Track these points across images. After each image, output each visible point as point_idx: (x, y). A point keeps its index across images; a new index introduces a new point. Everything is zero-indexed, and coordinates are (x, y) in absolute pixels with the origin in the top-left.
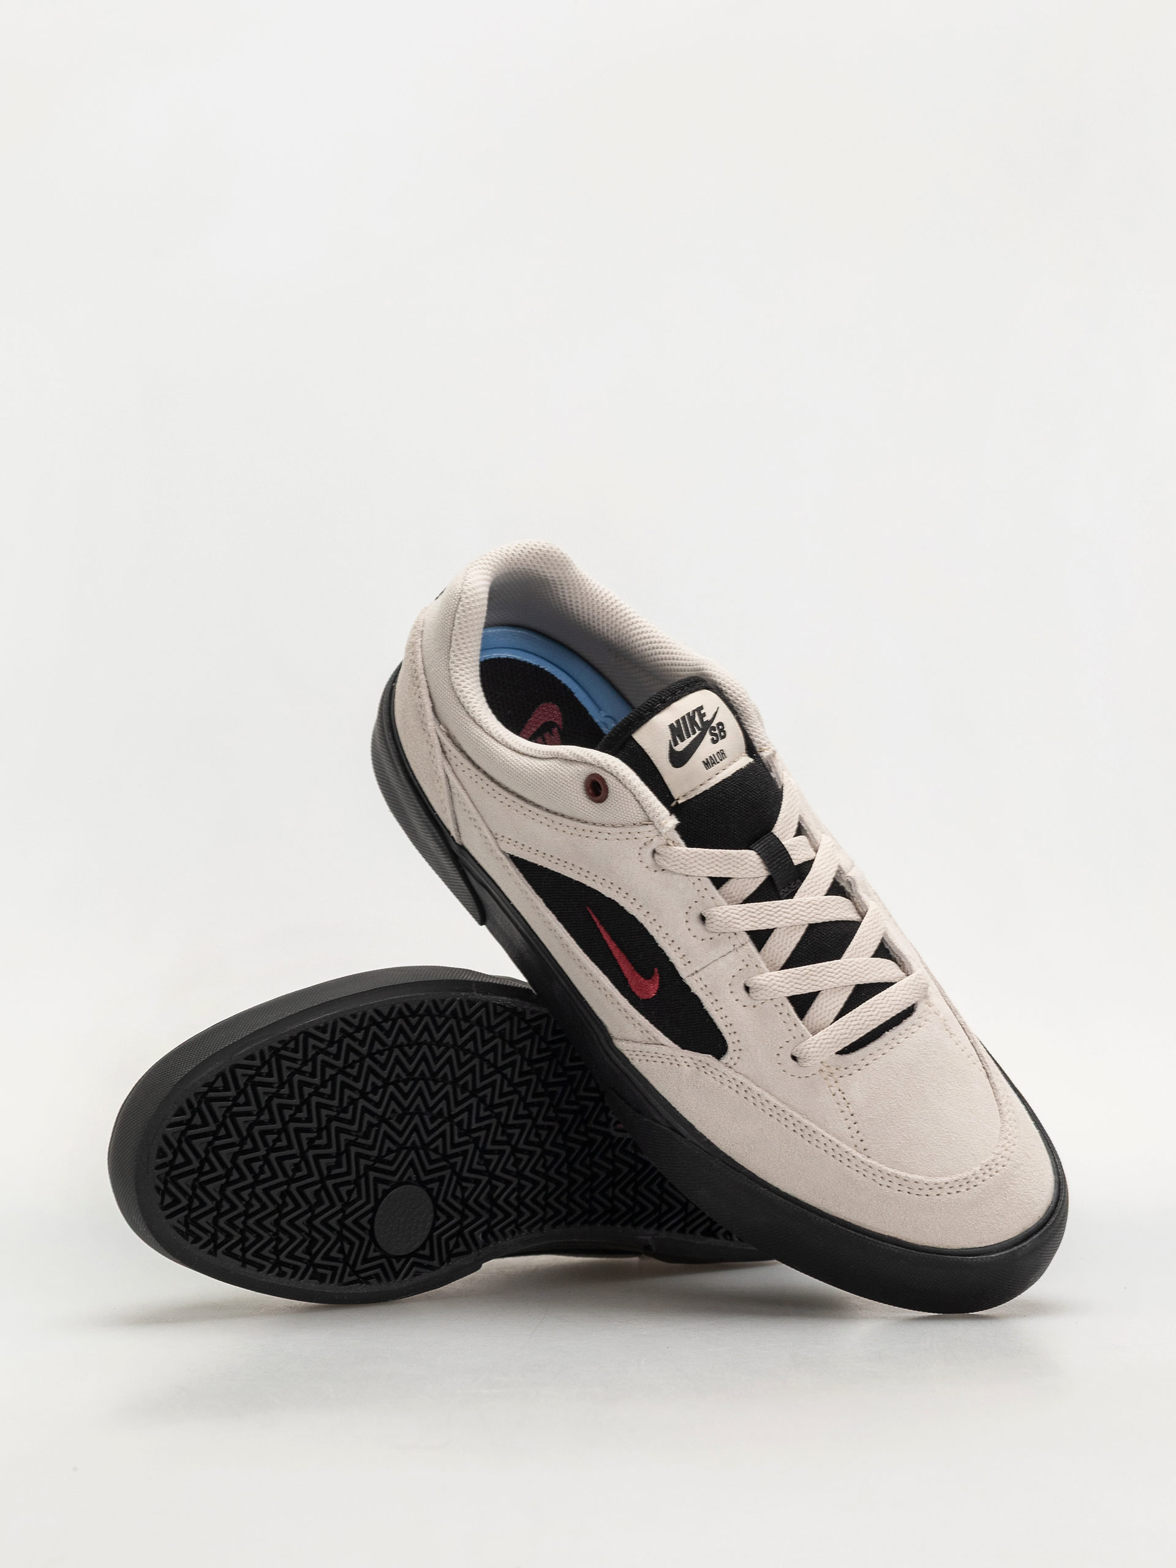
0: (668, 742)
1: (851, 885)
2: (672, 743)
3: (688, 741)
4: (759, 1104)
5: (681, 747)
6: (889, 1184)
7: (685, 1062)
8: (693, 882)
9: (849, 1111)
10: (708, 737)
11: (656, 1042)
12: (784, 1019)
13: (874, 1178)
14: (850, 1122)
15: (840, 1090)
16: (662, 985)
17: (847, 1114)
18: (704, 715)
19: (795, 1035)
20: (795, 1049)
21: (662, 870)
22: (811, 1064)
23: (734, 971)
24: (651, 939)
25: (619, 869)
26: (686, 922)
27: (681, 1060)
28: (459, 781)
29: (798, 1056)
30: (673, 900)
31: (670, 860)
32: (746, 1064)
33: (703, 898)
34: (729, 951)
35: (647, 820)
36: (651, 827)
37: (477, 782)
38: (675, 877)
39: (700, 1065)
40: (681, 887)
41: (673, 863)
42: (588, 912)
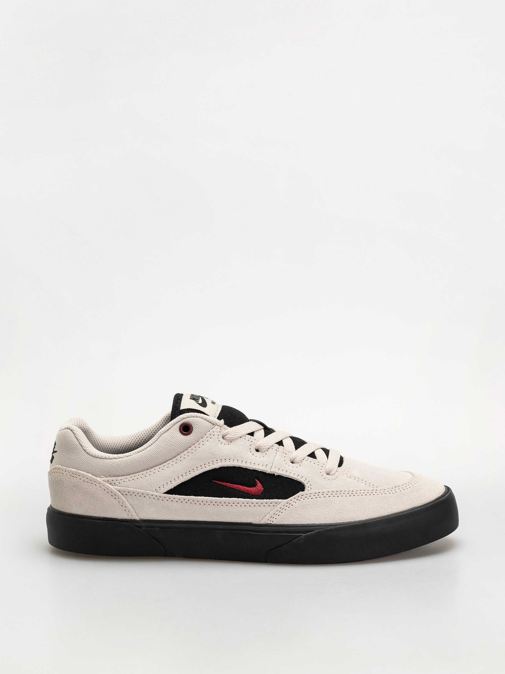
3: (201, 400)
5: (200, 402)
8: (244, 438)
9: (361, 480)
15: (351, 476)
16: (263, 484)
19: (321, 465)
20: (326, 470)
21: (231, 442)
22: (334, 473)
23: (284, 458)
24: (246, 470)
25: (216, 452)
26: (253, 455)
27: (291, 502)
28: (125, 487)
29: (328, 472)
30: (243, 449)
31: (231, 434)
32: (315, 486)
33: (252, 442)
34: (276, 453)
35: (212, 426)
36: (216, 427)
37: (133, 479)
38: (237, 441)
39: (300, 499)
40: (242, 443)
41: (233, 434)
42: (214, 482)
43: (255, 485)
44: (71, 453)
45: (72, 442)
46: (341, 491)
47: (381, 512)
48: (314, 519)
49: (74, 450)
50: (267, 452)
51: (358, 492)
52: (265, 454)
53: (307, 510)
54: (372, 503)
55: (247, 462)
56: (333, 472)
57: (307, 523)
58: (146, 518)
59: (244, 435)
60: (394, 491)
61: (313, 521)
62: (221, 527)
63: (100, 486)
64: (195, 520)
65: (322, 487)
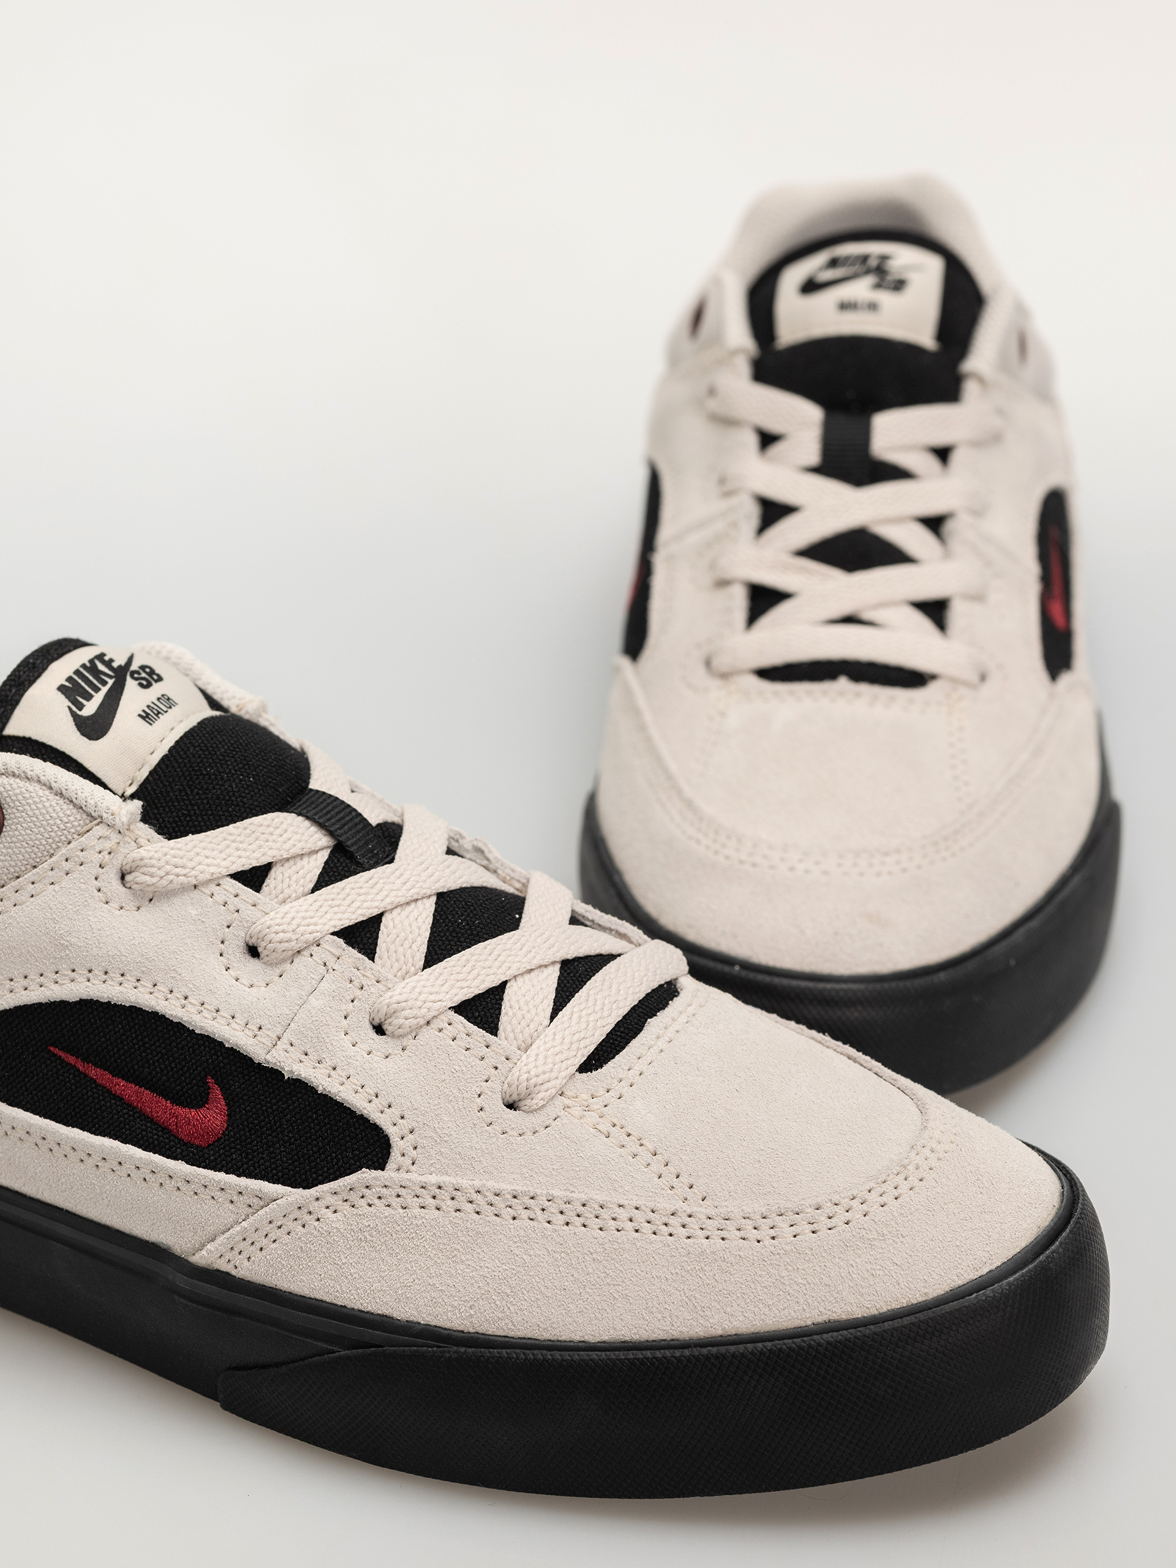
0: (67, 709)
1: (482, 852)
2: (74, 708)
3: (98, 698)
4: (486, 1209)
5: (90, 708)
6: (772, 1232)
7: (327, 1207)
8: (209, 893)
9: (648, 1150)
10: (131, 684)
11: (262, 1203)
12: (463, 1044)
13: (742, 1234)
14: (657, 1166)
15: (614, 1125)
16: (231, 1101)
17: (645, 1155)
18: (111, 660)
19: (494, 1062)
20: (506, 1086)
21: (151, 900)
22: (541, 1103)
23: (344, 1007)
24: (178, 1030)
25: (74, 934)
26: (227, 969)
27: (318, 1208)
29: (515, 1097)
30: (188, 941)
31: (154, 870)
32: (433, 1152)
33: (238, 911)
34: (320, 977)
35: (88, 822)
36: (99, 830)
38: (177, 901)
39: (354, 1197)
40: (194, 912)
41: (161, 873)
42: (54, 1055)
43: (199, 1100)
46: (532, 1194)
47: (674, 1318)
48: (392, 1296)
50: (288, 966)
51: (605, 1214)
52: (278, 971)
53: (373, 1254)
54: (649, 1276)
55: (190, 999)
56: (536, 1101)
57: (361, 1308)
59: (210, 881)
60: (765, 1233)
61: (387, 1303)
65: (461, 1161)
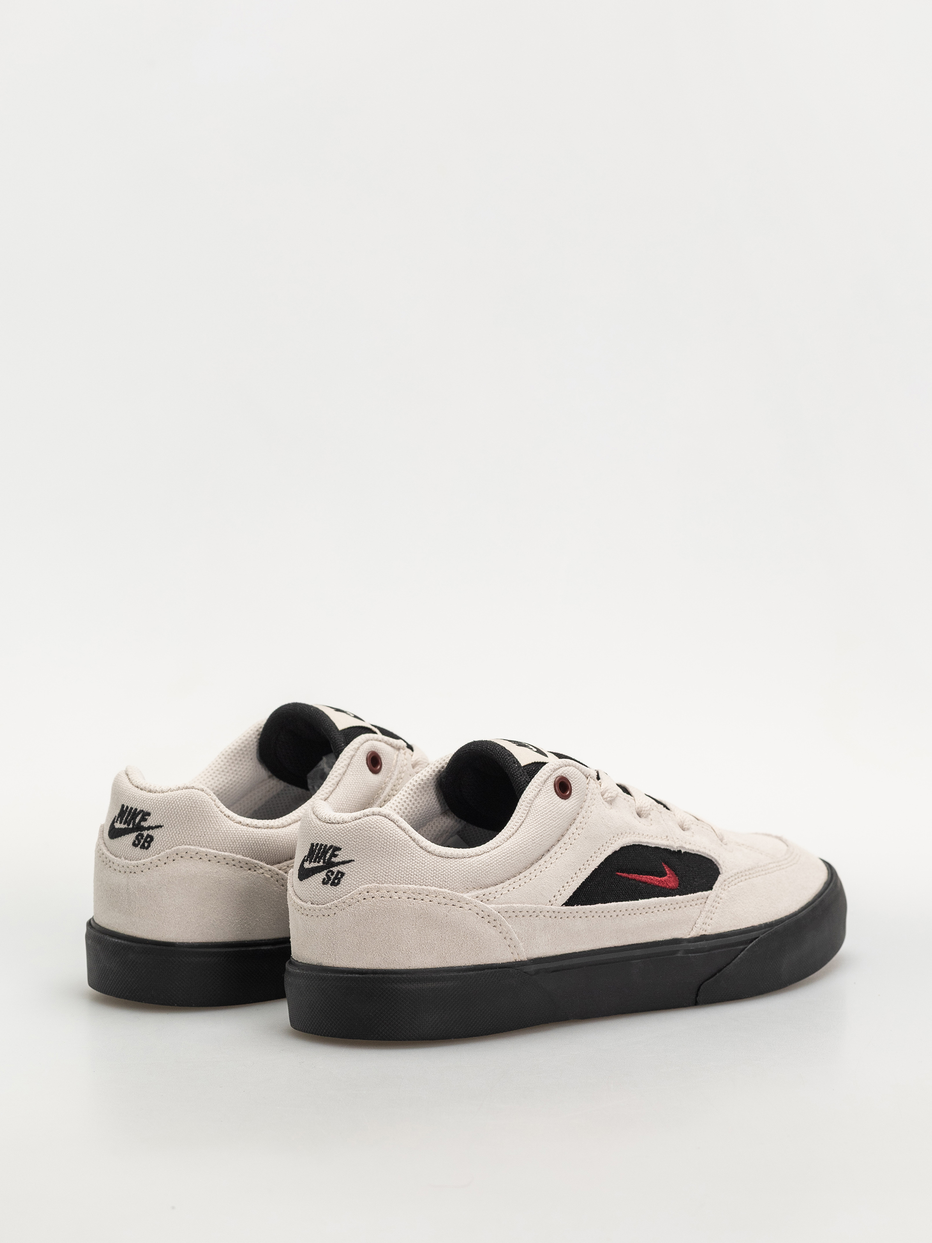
8: (620, 797)
16: (673, 868)
24: (647, 848)
27: (719, 894)
28: (506, 903)
30: (628, 815)
31: (609, 791)
36: (591, 780)
37: (514, 888)
39: (724, 887)
40: (622, 805)
42: (620, 876)
44: (399, 858)
45: (396, 836)
49: (403, 851)
53: (739, 904)
58: (535, 956)
61: (751, 921)
62: (638, 952)
63: (470, 908)
64: (600, 948)
